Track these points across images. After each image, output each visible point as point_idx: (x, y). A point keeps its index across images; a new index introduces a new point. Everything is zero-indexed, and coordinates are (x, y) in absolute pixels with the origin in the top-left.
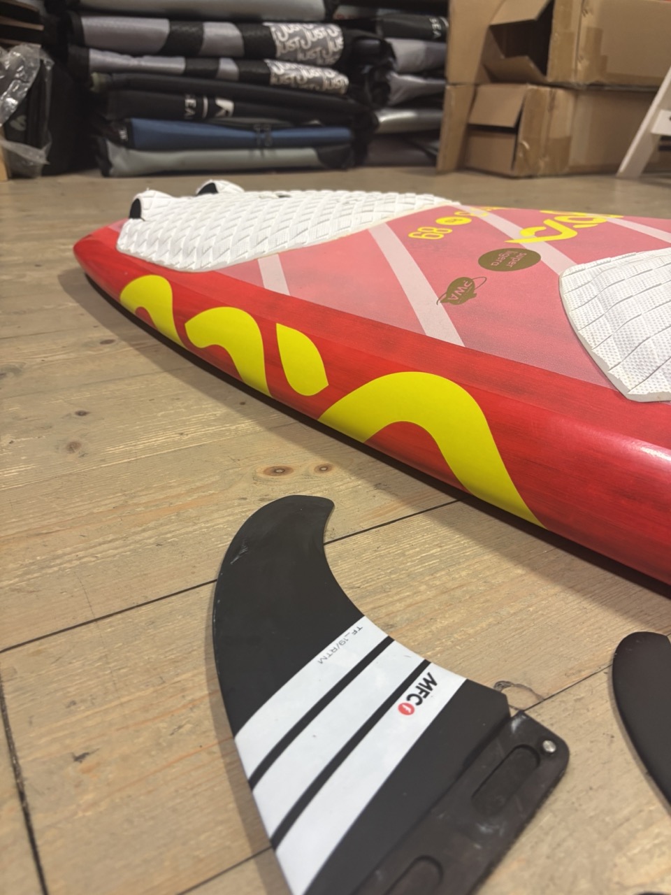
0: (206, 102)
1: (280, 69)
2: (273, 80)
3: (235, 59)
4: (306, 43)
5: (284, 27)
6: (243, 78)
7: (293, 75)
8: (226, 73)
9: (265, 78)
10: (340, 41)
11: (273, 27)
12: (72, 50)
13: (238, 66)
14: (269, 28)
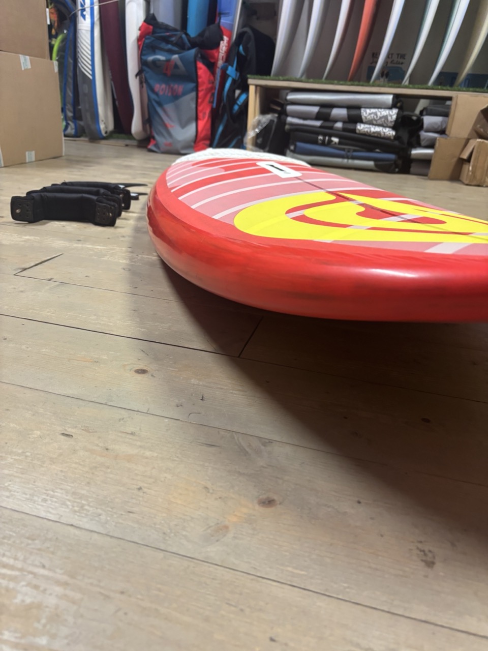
0: (327, 138)
1: (361, 127)
2: (357, 131)
3: (344, 122)
4: (377, 117)
5: (368, 111)
6: (344, 130)
7: (366, 130)
8: (337, 128)
9: (354, 131)
10: (394, 117)
11: (362, 110)
12: (283, 117)
13: (343, 125)
14: (360, 111)
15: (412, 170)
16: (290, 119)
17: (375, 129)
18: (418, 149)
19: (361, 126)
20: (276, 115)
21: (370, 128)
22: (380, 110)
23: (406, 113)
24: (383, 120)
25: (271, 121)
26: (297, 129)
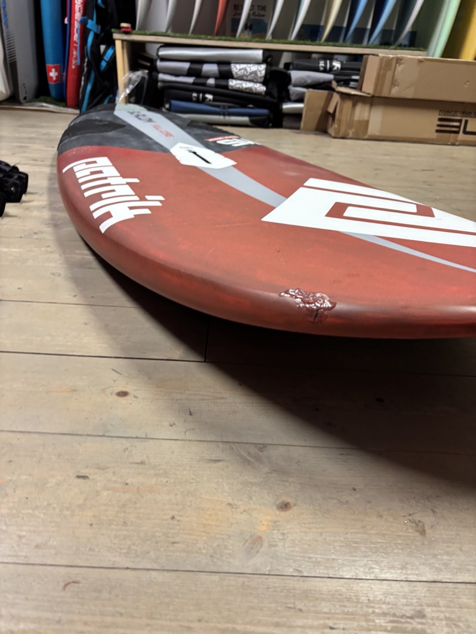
0: (201, 95)
2: (230, 88)
3: (216, 78)
4: (247, 73)
5: (238, 66)
6: (217, 86)
7: (238, 86)
8: (210, 84)
9: (226, 87)
10: (263, 72)
11: (233, 66)
12: (154, 73)
13: (216, 81)
14: (230, 67)
15: (284, 123)
16: (161, 76)
17: (246, 84)
18: (289, 103)
19: (232, 83)
20: (147, 71)
21: (241, 84)
22: (249, 65)
23: (274, 68)
24: (253, 75)
25: (143, 78)
26: (170, 86)
